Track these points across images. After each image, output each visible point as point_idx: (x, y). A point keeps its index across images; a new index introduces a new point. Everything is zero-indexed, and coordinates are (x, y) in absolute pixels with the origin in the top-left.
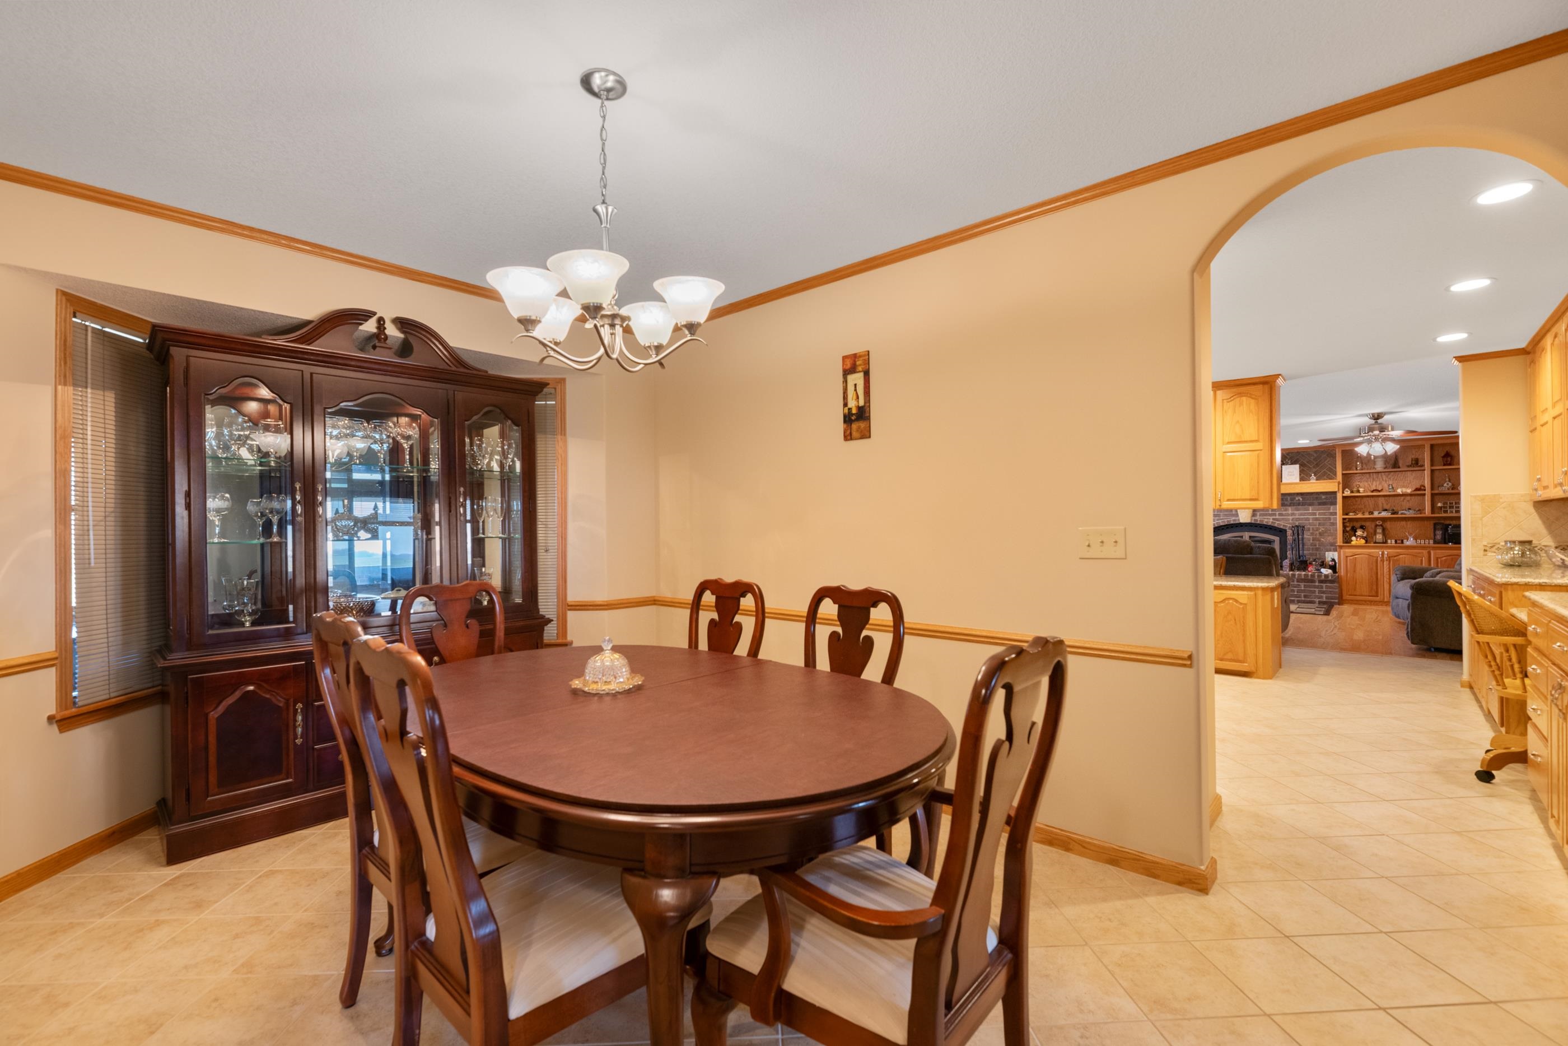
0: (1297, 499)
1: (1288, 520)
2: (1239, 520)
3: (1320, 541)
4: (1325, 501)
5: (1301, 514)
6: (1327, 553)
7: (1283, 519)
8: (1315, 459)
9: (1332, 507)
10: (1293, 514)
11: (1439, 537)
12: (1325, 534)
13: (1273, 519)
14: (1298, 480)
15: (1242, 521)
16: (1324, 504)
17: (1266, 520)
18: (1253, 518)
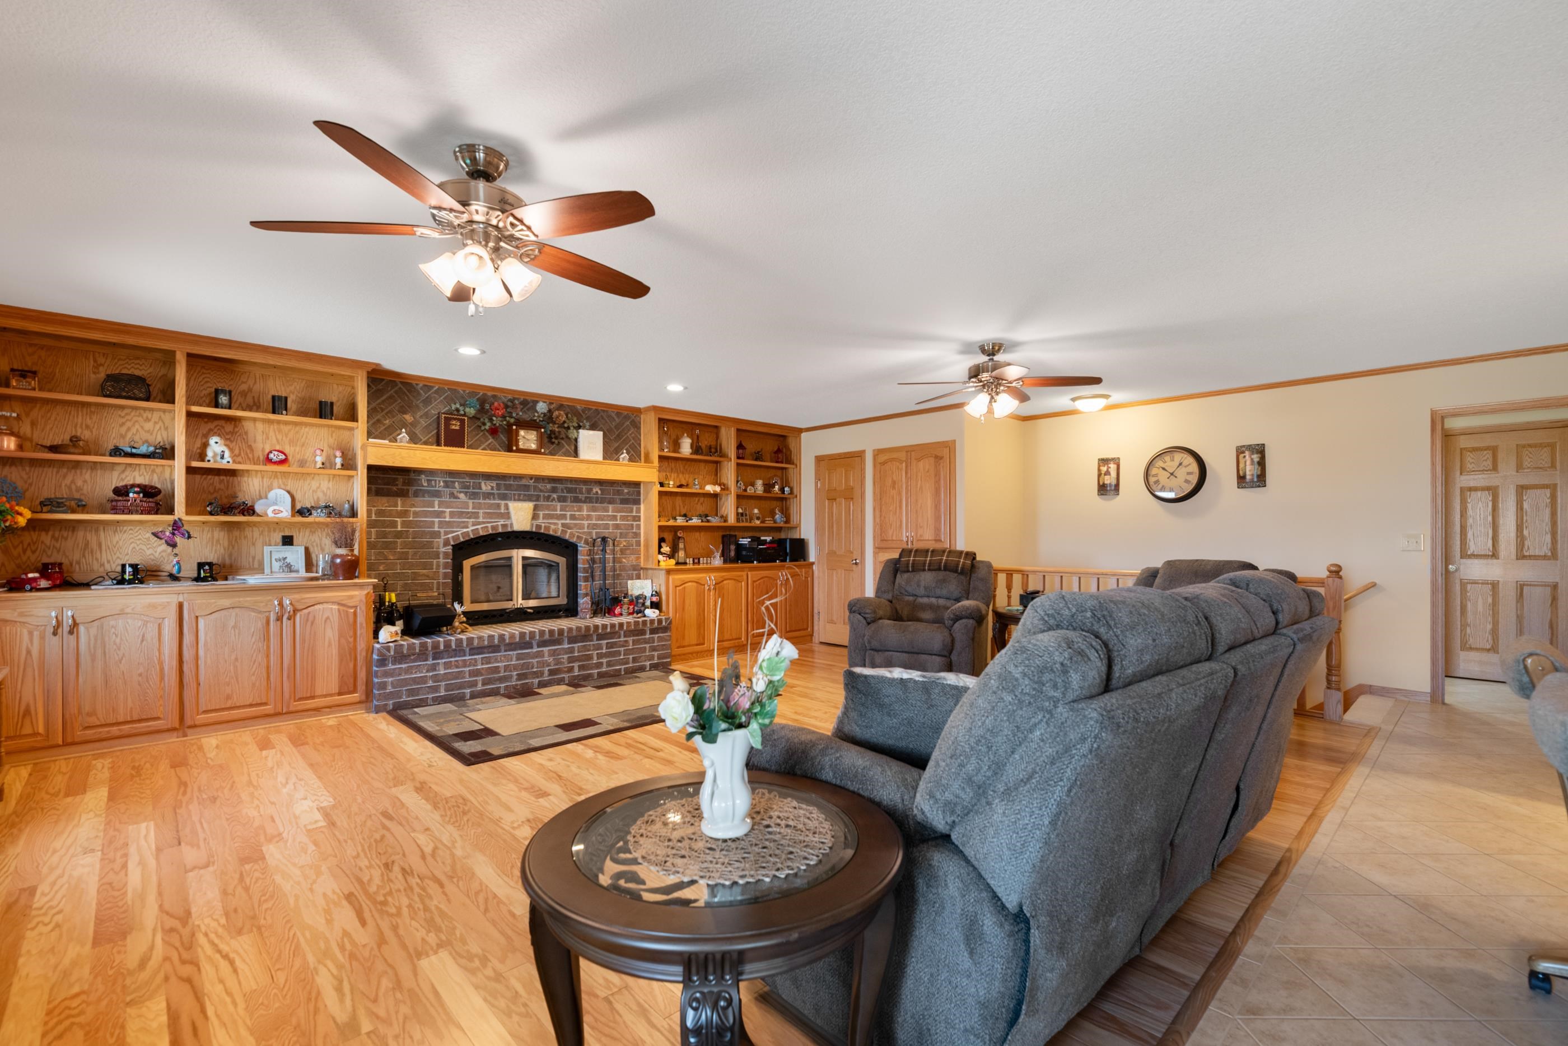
0: (594, 491)
1: (582, 527)
2: (512, 524)
3: (621, 562)
4: (627, 497)
5: (599, 518)
6: (629, 582)
7: (576, 524)
8: (617, 427)
9: (635, 507)
10: (589, 517)
11: (733, 554)
12: (628, 552)
13: (563, 525)
14: (599, 457)
15: (517, 528)
16: (624, 501)
17: (553, 527)
18: (535, 523)
